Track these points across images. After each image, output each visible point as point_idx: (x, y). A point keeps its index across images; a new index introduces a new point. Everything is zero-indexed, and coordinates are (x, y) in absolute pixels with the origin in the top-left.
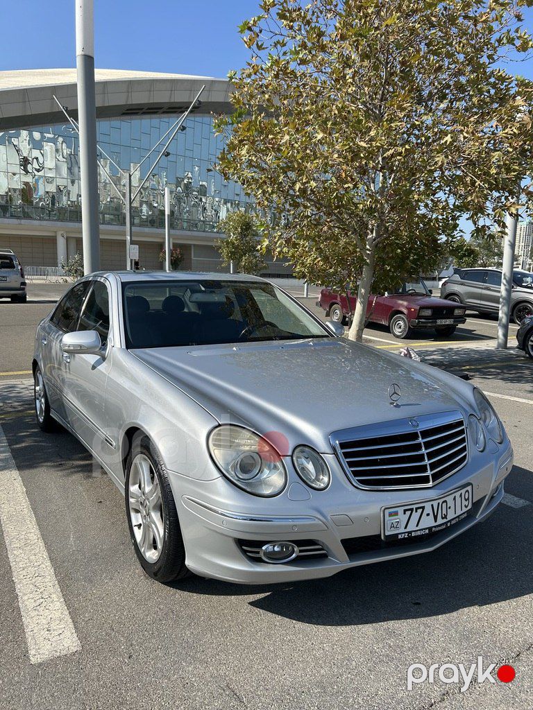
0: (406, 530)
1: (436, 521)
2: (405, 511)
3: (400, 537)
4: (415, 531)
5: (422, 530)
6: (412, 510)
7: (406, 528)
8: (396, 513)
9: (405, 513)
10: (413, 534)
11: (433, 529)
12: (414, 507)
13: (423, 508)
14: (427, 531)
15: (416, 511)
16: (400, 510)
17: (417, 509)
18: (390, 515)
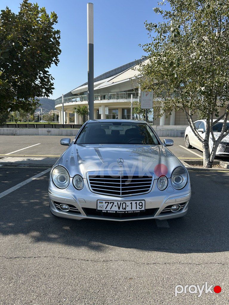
0: (106, 210)
1: (119, 209)
2: (106, 202)
3: (103, 211)
4: (109, 211)
5: (112, 211)
6: (109, 203)
7: (106, 209)
8: (102, 203)
9: (105, 203)
10: (108, 212)
11: (118, 212)
12: (110, 202)
13: (113, 203)
14: (115, 212)
15: (110, 204)
16: (104, 202)
17: (111, 203)
18: (100, 202)
